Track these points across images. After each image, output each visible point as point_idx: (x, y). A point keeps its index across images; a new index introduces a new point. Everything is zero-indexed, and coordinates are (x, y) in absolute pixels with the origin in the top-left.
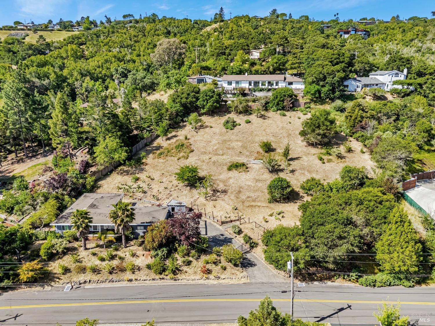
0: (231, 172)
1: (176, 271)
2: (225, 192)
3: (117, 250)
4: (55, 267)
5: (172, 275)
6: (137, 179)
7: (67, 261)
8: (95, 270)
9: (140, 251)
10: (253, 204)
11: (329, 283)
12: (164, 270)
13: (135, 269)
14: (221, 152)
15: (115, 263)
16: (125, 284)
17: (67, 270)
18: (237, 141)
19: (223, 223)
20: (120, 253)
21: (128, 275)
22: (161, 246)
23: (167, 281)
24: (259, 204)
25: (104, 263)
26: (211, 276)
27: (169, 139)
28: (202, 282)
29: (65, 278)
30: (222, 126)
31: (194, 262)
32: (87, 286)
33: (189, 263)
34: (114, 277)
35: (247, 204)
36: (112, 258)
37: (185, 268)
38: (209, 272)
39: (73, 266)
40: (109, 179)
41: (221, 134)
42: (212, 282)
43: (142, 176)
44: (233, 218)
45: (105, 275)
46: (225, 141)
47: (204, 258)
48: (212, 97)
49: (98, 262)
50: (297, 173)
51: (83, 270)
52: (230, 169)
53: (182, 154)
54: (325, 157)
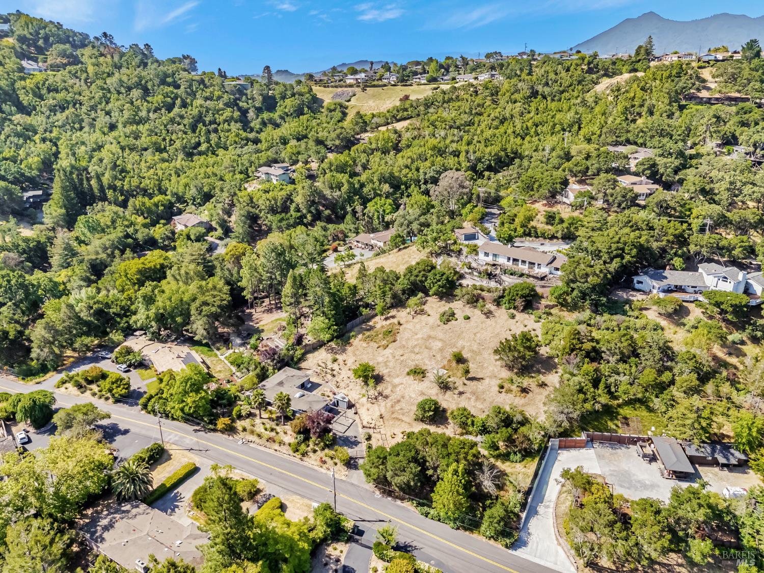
0: (408, 377)
1: (304, 454)
2: (386, 397)
3: (277, 425)
4: (239, 424)
5: (300, 456)
6: (335, 360)
7: (246, 423)
8: (259, 436)
9: (290, 432)
10: (401, 417)
11: (399, 502)
12: (297, 451)
13: (281, 443)
14: (416, 350)
15: (273, 434)
16: (272, 451)
17: (245, 430)
18: (441, 340)
19: (364, 427)
20: (279, 429)
21: (276, 446)
22: (299, 433)
23: (297, 458)
24: (404, 418)
25: (266, 432)
26: (325, 466)
27: (386, 319)
28: (316, 468)
29: (242, 434)
30: (438, 316)
31: (319, 452)
32: (252, 445)
33: (315, 451)
34: (268, 444)
35: (394, 416)
36: (272, 430)
37: (311, 454)
38: (325, 462)
39: (248, 427)
40: (316, 353)
41: (432, 328)
42: (323, 471)
43: (340, 358)
44: (372, 426)
45: (263, 441)
46: (430, 337)
47: (327, 451)
48: (439, 281)
49: (263, 431)
50: (464, 396)
51: (252, 432)
52: (408, 374)
53: (384, 342)
54: (506, 385)
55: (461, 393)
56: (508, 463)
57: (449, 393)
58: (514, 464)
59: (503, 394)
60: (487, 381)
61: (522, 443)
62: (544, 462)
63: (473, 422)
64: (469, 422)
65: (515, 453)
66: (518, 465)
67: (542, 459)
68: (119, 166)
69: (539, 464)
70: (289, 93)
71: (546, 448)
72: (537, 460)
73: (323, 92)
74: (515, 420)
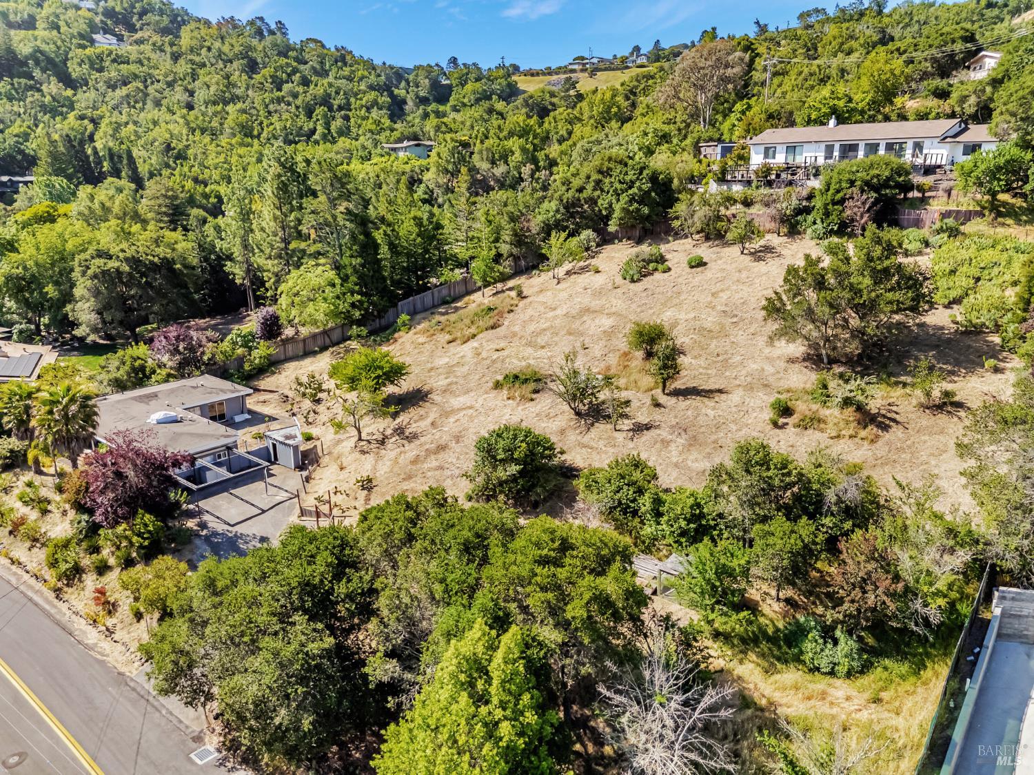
1: (72, 577)
2: (412, 438)
5: (58, 582)
12: (59, 562)
13: (38, 541)
18: (614, 314)
19: (303, 512)
21: (21, 550)
23: (47, 588)
25: (22, 509)
27: (498, 293)
28: (81, 626)
30: (620, 267)
31: (113, 574)
33: (103, 570)
37: (89, 578)
38: (111, 609)
41: (598, 293)
42: (94, 636)
46: (586, 311)
47: (136, 569)
50: (649, 435)
52: (498, 385)
53: (470, 331)
54: (802, 407)
55: (639, 429)
56: (790, 675)
57: (602, 428)
58: (820, 683)
59: (791, 430)
60: (735, 397)
61: (863, 584)
62: (972, 689)
63: (657, 502)
64: (645, 503)
65: (828, 633)
66: (840, 689)
67: (962, 672)
68: (174, 149)
69: (953, 695)
70: (472, 76)
71: (979, 627)
72: (938, 674)
73: (530, 82)
74: (830, 496)
